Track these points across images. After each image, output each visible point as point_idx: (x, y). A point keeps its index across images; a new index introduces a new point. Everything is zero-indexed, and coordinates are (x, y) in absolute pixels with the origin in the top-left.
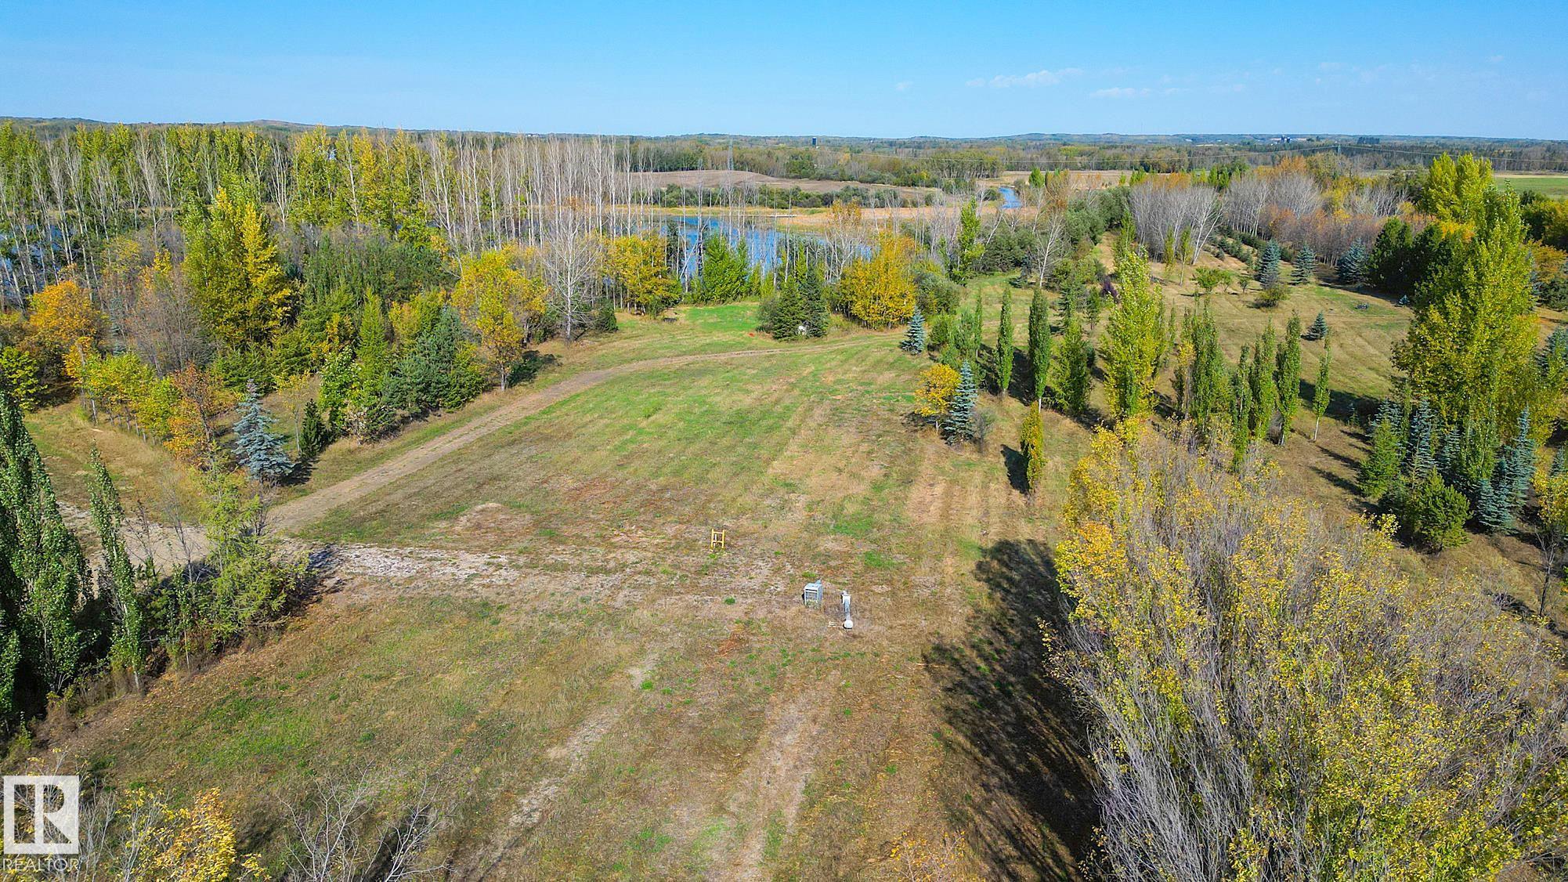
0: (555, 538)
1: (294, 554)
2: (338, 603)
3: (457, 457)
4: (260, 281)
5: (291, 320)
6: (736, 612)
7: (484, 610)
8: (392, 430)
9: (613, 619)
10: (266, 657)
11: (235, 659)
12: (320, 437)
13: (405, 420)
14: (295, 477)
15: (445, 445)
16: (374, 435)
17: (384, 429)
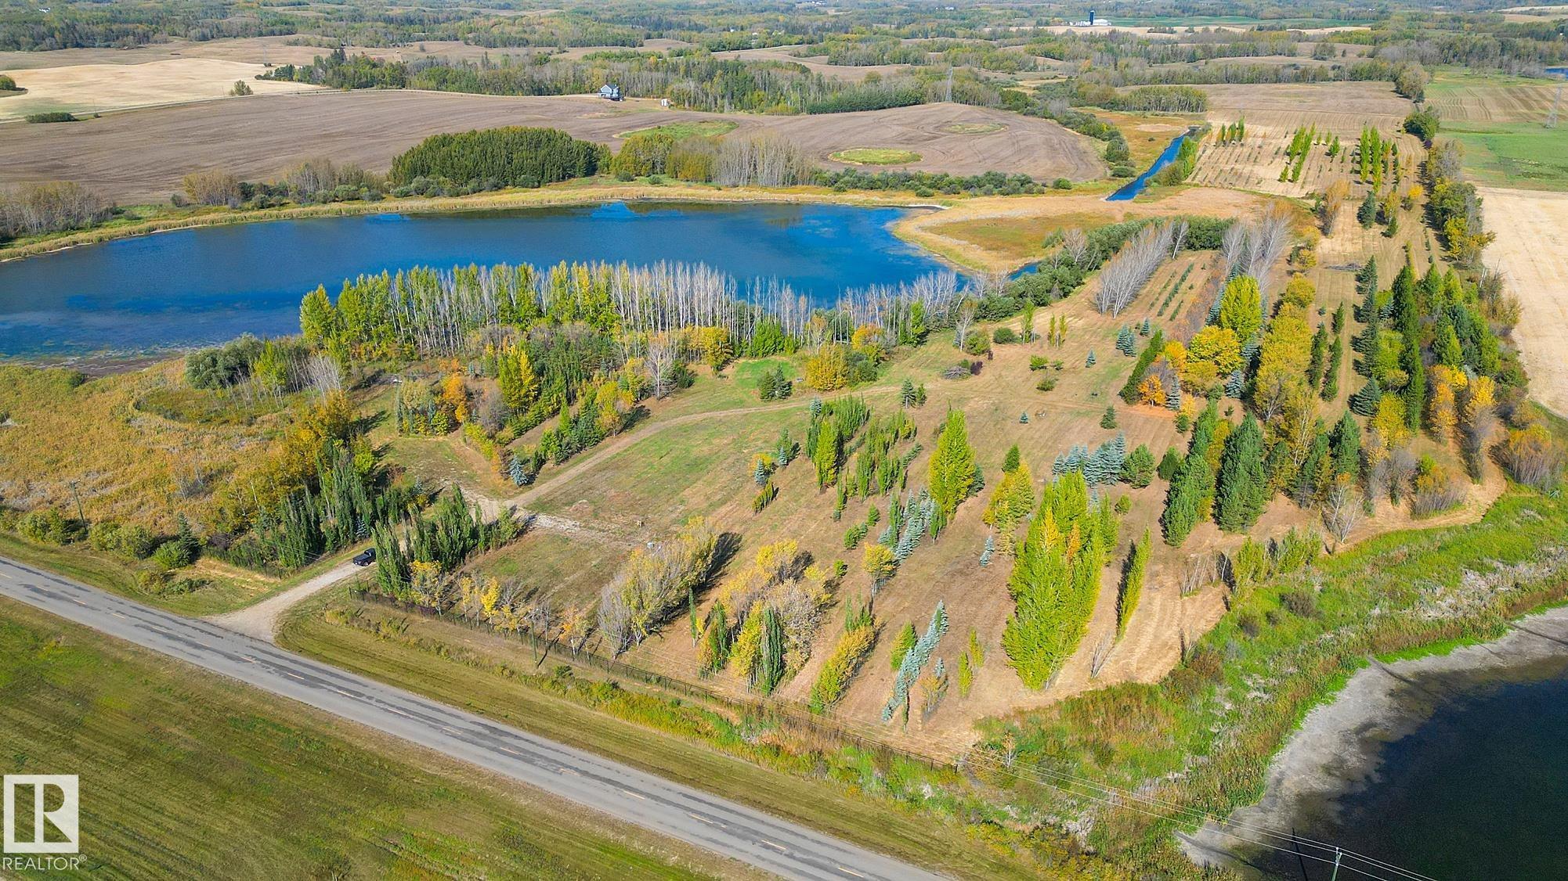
0: (596, 517)
1: (522, 514)
2: (531, 534)
3: (583, 476)
4: (526, 382)
5: (536, 398)
6: (629, 548)
7: (566, 540)
8: (567, 458)
9: (597, 546)
10: (511, 548)
11: (504, 548)
12: (541, 462)
13: (572, 453)
14: (530, 480)
15: (581, 468)
16: (558, 464)
17: (564, 458)
